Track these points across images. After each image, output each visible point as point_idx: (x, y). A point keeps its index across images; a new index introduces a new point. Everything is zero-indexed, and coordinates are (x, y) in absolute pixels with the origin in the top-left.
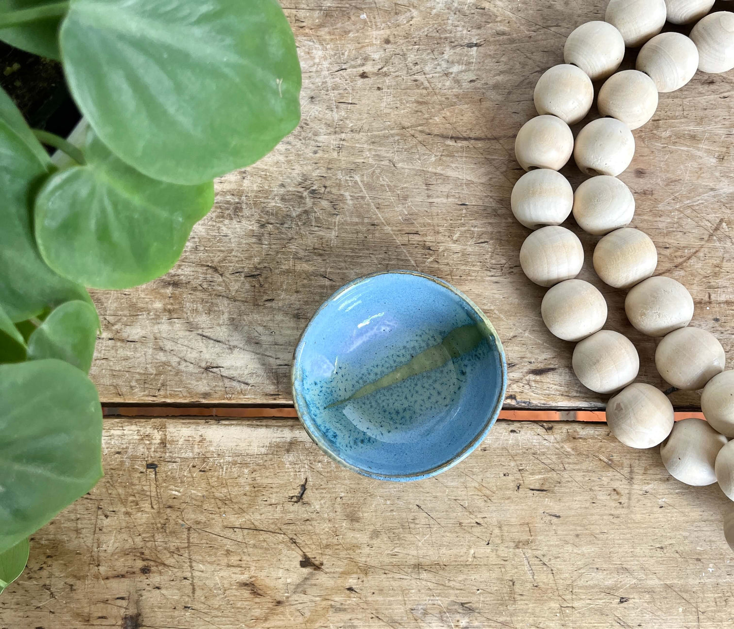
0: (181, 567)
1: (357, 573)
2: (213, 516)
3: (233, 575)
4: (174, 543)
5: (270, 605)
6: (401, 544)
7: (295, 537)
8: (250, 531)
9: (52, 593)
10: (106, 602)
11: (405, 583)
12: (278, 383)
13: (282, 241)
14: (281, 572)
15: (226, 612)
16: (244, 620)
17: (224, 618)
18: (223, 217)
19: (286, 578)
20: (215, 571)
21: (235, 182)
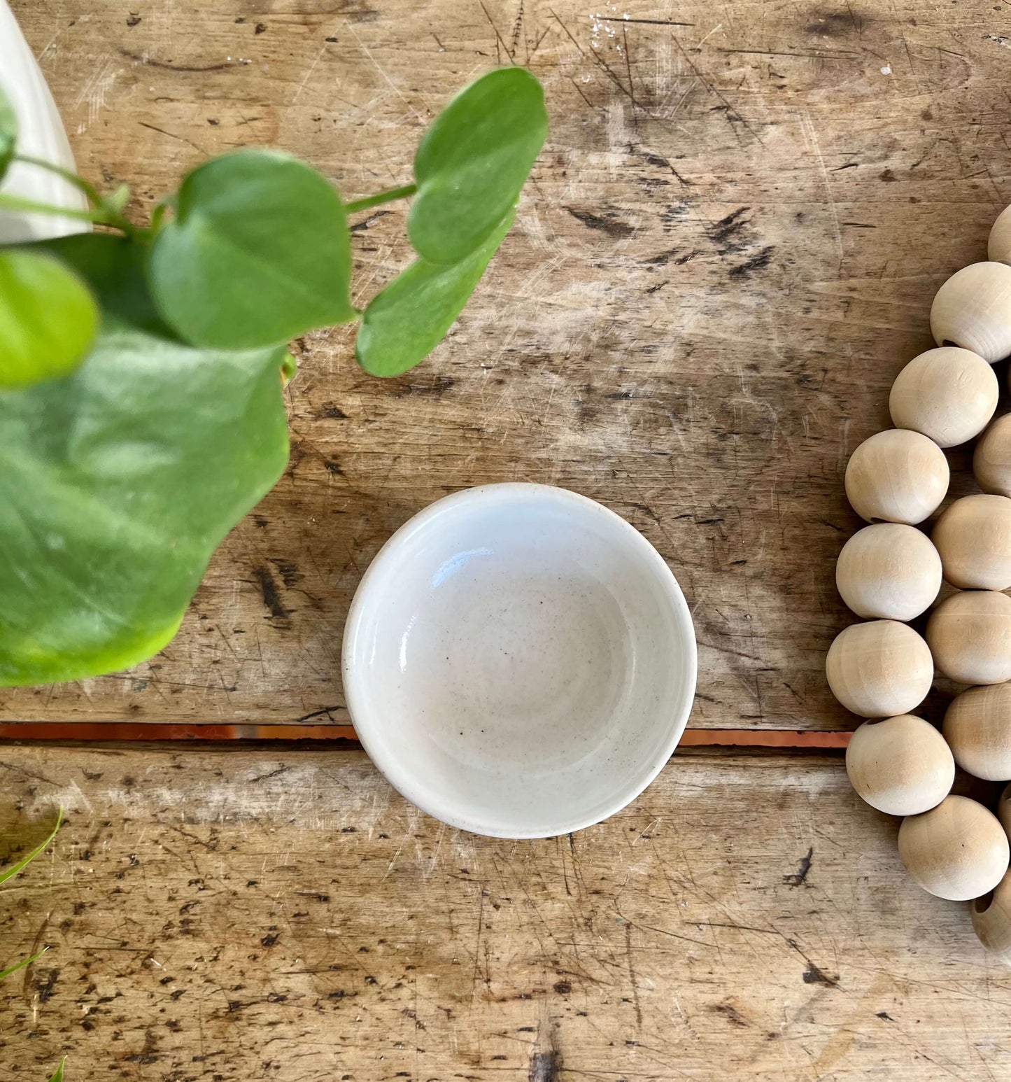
0: (618, 984)
1: (892, 991)
2: (666, 906)
3: (699, 995)
4: (606, 947)
5: (760, 1040)
6: (960, 948)
7: (795, 938)
8: (725, 929)
9: (418, 1023)
10: (504, 1034)
11: (966, 1006)
12: (759, 697)
13: (756, 464)
14: (775, 991)
15: (691, 1050)
16: (719, 1061)
17: (688, 1059)
18: (656, 421)
19: (783, 1000)
20: (671, 989)
21: (674, 361)
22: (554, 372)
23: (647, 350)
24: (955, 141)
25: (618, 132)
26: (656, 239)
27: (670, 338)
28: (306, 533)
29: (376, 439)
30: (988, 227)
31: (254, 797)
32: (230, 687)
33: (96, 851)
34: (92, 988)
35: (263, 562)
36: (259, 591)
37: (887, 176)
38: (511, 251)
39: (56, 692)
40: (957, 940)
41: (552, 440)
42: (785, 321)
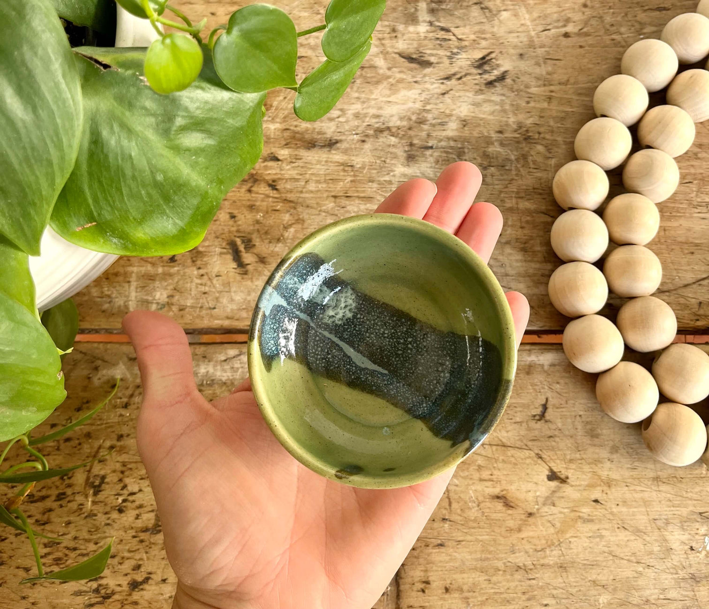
1: (600, 485)
3: (485, 489)
5: (523, 517)
6: (639, 458)
7: (540, 453)
8: (499, 448)
11: (646, 495)
13: (503, 182)
14: (530, 486)
15: (482, 524)
16: (499, 531)
17: (480, 530)
18: (448, 160)
19: (535, 491)
20: (468, 485)
21: (456, 130)
22: (393, 136)
23: (442, 124)
24: (601, 17)
25: (424, 15)
26: (446, 68)
27: (454, 118)
28: (258, 222)
29: (296, 172)
30: (620, 60)
31: (224, 371)
32: (212, 307)
33: (132, 403)
34: (125, 487)
35: (233, 238)
36: (230, 253)
37: (566, 35)
38: (368, 75)
39: (115, 311)
40: (637, 454)
41: (393, 171)
42: (516, 109)
